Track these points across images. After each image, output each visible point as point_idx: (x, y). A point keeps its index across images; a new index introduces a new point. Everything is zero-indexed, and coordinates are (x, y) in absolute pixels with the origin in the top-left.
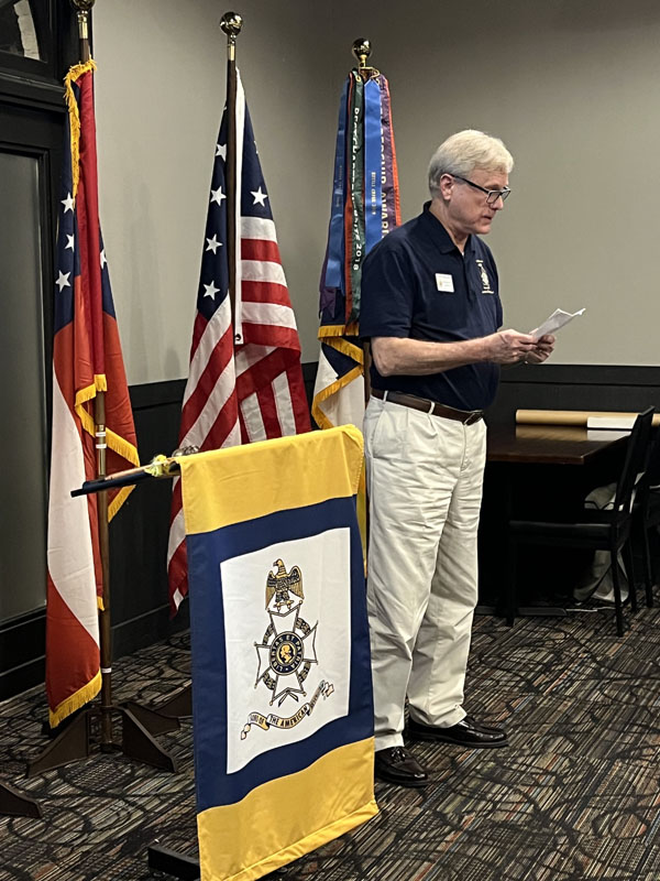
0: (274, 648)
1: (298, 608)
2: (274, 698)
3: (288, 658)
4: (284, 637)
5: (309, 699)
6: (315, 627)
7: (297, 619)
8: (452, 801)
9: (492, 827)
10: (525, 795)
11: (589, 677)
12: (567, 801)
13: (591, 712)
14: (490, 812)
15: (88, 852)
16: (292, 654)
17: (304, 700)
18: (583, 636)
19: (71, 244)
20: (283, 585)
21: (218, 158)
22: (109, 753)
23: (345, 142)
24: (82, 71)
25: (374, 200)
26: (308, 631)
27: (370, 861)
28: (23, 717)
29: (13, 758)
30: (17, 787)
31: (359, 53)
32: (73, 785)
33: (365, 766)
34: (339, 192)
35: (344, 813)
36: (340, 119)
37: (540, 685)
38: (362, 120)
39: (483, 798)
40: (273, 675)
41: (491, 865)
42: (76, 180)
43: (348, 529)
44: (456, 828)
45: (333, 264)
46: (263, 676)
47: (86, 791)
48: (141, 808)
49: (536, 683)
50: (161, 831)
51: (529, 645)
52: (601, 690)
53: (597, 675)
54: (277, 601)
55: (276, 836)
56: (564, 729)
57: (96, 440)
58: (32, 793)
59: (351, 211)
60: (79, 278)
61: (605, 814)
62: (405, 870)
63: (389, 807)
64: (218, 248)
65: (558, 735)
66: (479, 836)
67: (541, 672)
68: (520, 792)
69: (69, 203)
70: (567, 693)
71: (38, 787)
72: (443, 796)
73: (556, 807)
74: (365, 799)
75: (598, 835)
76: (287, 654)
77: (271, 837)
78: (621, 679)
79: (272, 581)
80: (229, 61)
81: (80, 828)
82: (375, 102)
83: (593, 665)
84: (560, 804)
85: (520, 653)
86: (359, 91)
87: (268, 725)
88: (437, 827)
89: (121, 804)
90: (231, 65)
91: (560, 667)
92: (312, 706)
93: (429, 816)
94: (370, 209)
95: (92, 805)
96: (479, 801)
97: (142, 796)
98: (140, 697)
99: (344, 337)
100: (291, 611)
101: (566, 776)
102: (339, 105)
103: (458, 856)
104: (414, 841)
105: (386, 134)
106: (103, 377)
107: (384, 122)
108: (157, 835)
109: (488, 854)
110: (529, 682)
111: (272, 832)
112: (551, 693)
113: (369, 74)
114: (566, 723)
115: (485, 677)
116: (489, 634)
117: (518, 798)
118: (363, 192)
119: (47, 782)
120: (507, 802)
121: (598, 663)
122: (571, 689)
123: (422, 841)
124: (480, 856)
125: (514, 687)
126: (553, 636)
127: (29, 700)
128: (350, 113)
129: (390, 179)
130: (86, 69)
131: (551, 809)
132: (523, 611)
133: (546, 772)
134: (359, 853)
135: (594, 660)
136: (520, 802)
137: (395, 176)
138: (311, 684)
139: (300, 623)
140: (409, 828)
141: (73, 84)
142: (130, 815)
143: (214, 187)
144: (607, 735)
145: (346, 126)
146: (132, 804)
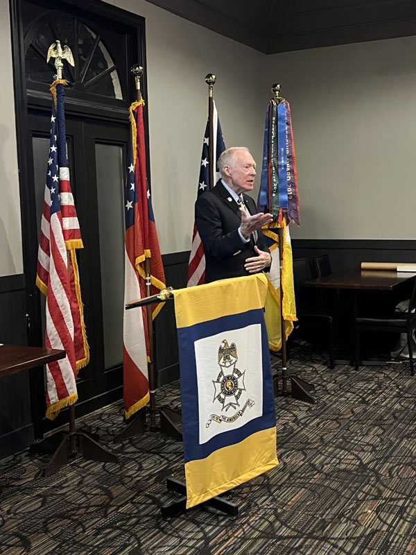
0: (223, 383)
1: (235, 363)
2: (224, 407)
3: (230, 388)
4: (228, 377)
5: (241, 408)
6: (244, 373)
7: (234, 369)
8: (319, 458)
9: (338, 472)
10: (356, 456)
11: (394, 397)
12: (377, 459)
13: (393, 414)
14: (338, 464)
15: (139, 480)
16: (232, 386)
17: (239, 409)
18: (394, 375)
19: (133, 188)
20: (227, 352)
21: (205, 144)
22: (154, 431)
23: (268, 134)
24: (137, 105)
25: (283, 162)
26: (240, 375)
27: (276, 488)
28: (115, 414)
29: (109, 434)
30: (109, 448)
31: (275, 91)
32: (136, 447)
33: (271, 441)
34: (266, 158)
35: (261, 464)
36: (266, 123)
37: (369, 400)
38: (276, 124)
39: (335, 457)
40: (222, 396)
41: (336, 490)
42: (135, 157)
43: (260, 324)
44: (320, 472)
45: (263, 194)
46: (217, 397)
47: (141, 450)
48: (167, 459)
49: (367, 400)
50: (175, 471)
51: (365, 380)
52: (400, 403)
53: (399, 395)
54: (224, 360)
55: (225, 475)
56: (379, 422)
57: (146, 281)
58: (116, 451)
59: (271, 167)
60: (136, 204)
61: (395, 466)
62: (292, 493)
63: (287, 461)
64: (205, 187)
65: (375, 425)
66: (331, 476)
67: (370, 394)
68: (354, 454)
69: (132, 168)
70: (383, 404)
71: (119, 448)
72: (315, 455)
73: (371, 462)
74: (272, 457)
75: (391, 477)
76: (229, 386)
77: (223, 475)
78: (411, 397)
79: (221, 350)
80: (210, 98)
81: (136, 469)
82: (283, 114)
83: (397, 390)
84: (373, 461)
85: (361, 384)
86: (275, 109)
87: (221, 420)
88: (310, 471)
89: (158, 457)
90: (210, 99)
91: (380, 391)
92: (243, 411)
93: (307, 466)
94: (281, 166)
95: (144, 457)
96: (333, 458)
97: (168, 453)
98: (172, 404)
99: (269, 229)
100: (231, 365)
101: (378, 446)
102: (265, 116)
103: (320, 486)
104: (298, 478)
105: (289, 130)
106: (149, 251)
107: (288, 124)
108: (173, 472)
109: (334, 485)
110: (364, 399)
111: (224, 473)
112: (374, 404)
113: (280, 101)
114: (381, 419)
115: (341, 396)
116: (346, 374)
117: (352, 457)
118: (277, 158)
119: (124, 445)
120: (347, 459)
121: (400, 389)
122: (385, 402)
123: (302, 478)
124: (330, 486)
125: (356, 401)
126: (378, 375)
127: (119, 405)
128: (270, 119)
129: (291, 152)
130: (139, 104)
131: (368, 463)
132: (365, 363)
133: (368, 444)
134: (271, 483)
135: (398, 388)
136: (353, 459)
137: (293, 150)
138: (242, 401)
139: (236, 371)
140: (296, 471)
141: (133, 111)
142: (161, 462)
143: (203, 158)
144: (401, 426)
145: (269, 126)
146: (162, 457)
